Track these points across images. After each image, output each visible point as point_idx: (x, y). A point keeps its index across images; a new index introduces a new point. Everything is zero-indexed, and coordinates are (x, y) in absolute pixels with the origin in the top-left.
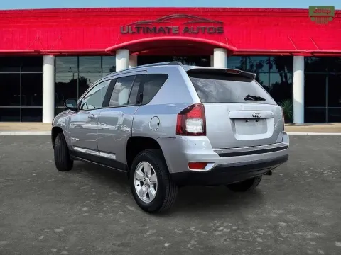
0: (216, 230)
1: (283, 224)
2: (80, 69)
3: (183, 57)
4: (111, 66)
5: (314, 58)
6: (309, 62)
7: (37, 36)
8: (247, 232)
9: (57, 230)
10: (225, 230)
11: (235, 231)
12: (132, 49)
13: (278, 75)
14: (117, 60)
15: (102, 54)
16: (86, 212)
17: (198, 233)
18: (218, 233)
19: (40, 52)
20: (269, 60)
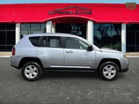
0: (88, 93)
1: (116, 90)
2: (31, 29)
3: (75, 24)
4: (45, 28)
5: (130, 25)
6: (128, 26)
7: (13, 15)
8: (101, 93)
9: (23, 93)
10: (92, 93)
11: (96, 93)
12: (53, 21)
13: (115, 32)
14: (47, 25)
15: (40, 23)
16: (35, 86)
17: (80, 94)
18: (89, 94)
19: (14, 22)
20: (111, 25)
